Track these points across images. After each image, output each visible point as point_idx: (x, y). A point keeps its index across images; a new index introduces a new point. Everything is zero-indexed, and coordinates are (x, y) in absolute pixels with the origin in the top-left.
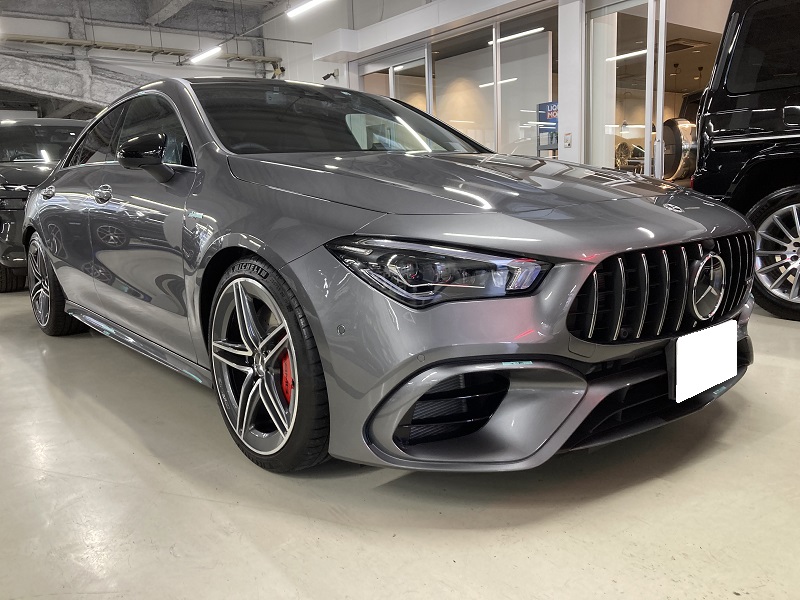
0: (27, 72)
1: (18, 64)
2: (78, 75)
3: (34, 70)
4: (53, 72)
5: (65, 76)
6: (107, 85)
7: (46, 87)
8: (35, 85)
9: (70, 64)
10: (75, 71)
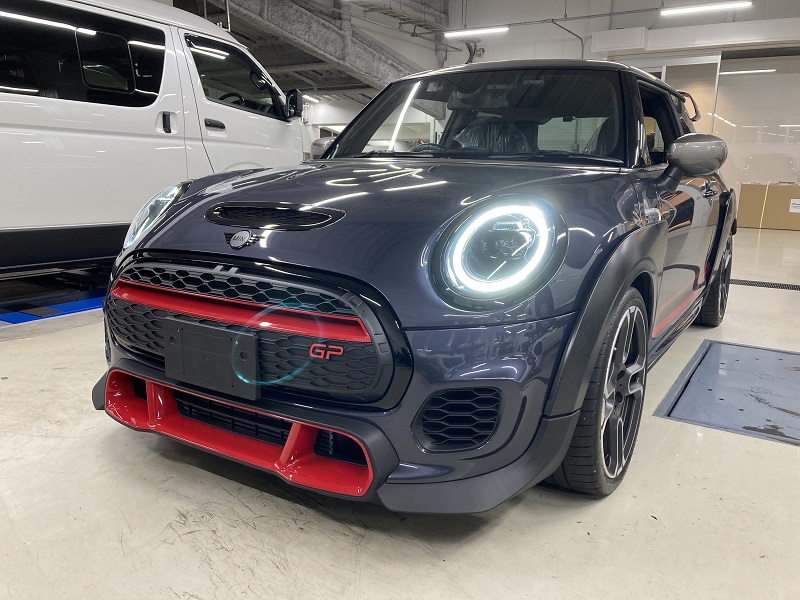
0: (310, 28)
1: (305, 17)
2: (342, 37)
3: (315, 26)
4: (326, 30)
5: (333, 36)
6: (358, 49)
7: (321, 45)
8: (314, 43)
9: (338, 23)
10: (342, 32)
